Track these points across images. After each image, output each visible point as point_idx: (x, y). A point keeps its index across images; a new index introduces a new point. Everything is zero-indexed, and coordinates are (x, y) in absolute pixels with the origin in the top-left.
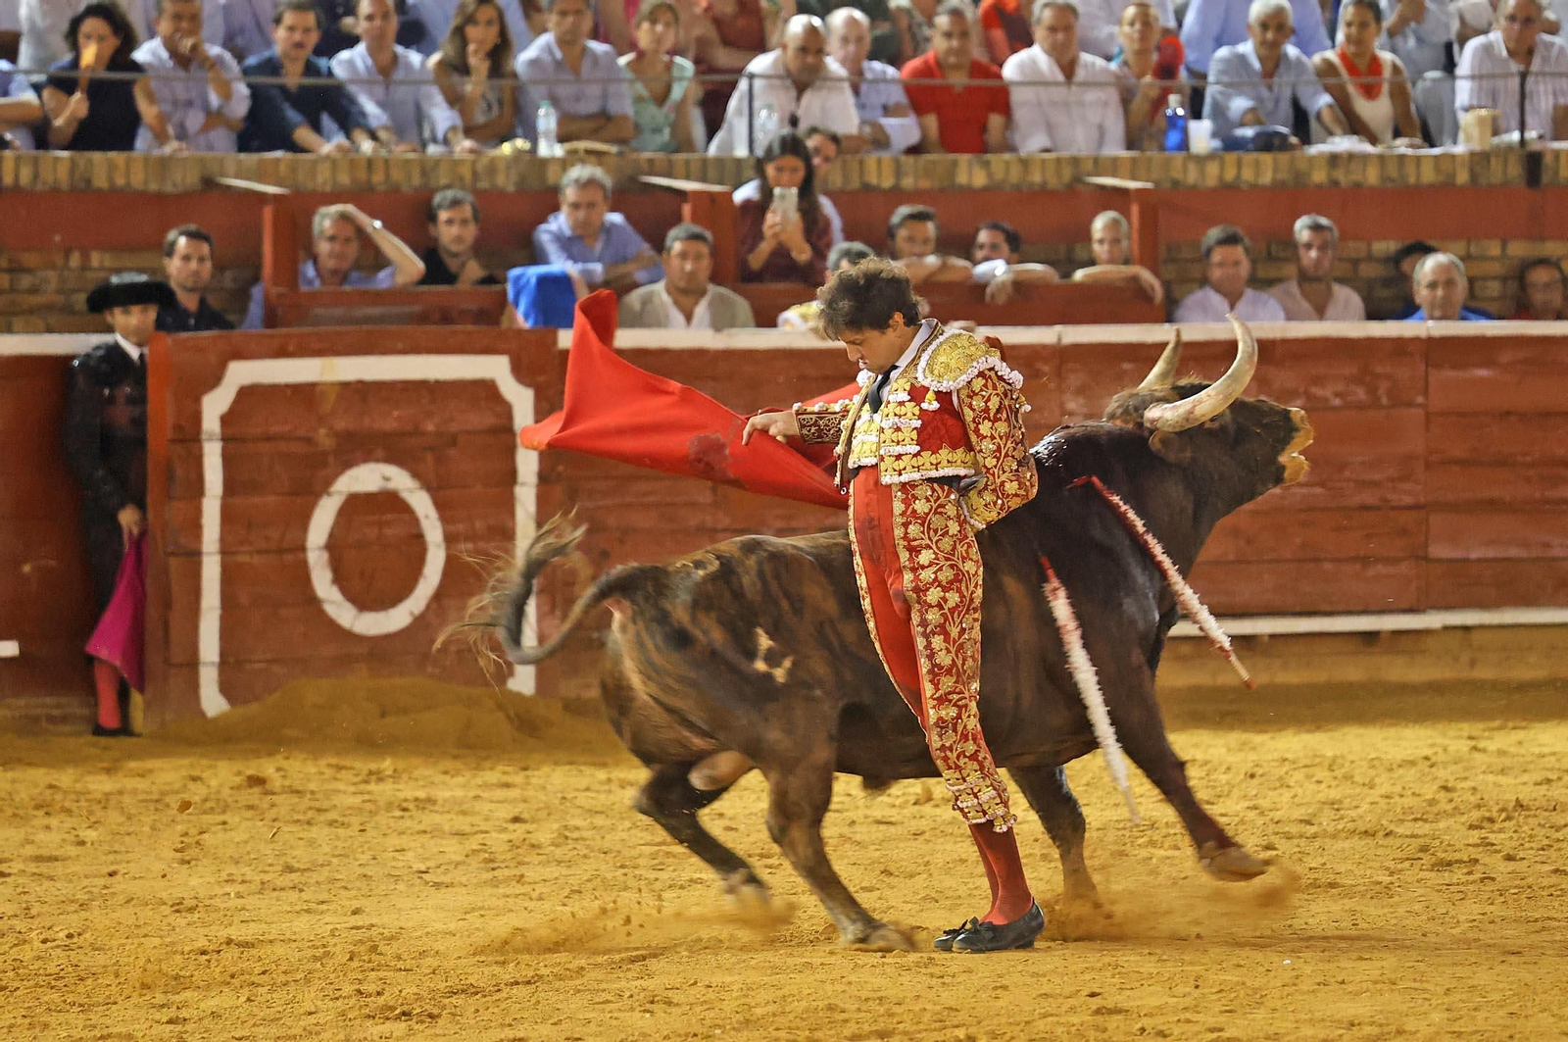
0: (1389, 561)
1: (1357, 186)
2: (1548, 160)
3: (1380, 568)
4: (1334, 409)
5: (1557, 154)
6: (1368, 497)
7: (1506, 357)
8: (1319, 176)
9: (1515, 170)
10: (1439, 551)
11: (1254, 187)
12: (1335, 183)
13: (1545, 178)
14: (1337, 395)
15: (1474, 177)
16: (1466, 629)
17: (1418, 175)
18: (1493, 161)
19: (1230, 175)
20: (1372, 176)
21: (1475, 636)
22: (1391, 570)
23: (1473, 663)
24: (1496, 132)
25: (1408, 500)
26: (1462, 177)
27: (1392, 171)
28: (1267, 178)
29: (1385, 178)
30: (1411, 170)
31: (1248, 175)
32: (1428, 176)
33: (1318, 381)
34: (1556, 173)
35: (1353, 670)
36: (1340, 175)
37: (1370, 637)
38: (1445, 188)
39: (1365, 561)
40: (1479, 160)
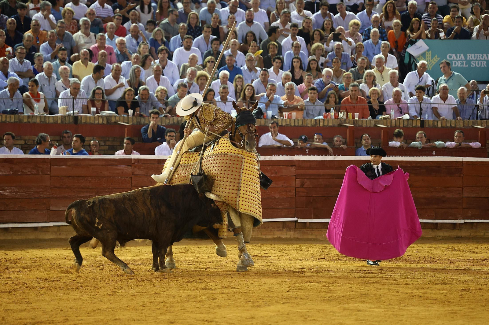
0: (41, 210)
1: (35, 123)
2: (79, 118)
3: (39, 212)
4: (28, 175)
5: (81, 117)
6: (36, 196)
7: (69, 163)
8: (25, 120)
9: (71, 120)
10: (52, 208)
11: (9, 122)
12: (29, 122)
13: (79, 122)
14: (29, 172)
15: (62, 121)
16: (59, 226)
17: (49, 121)
18: (66, 118)
19: (4, 119)
20: (38, 120)
21: (61, 228)
22: (42, 212)
23: (60, 234)
24: (67, 111)
25: (45, 196)
26: (59, 121)
27: (43, 120)
28: (13, 121)
29: (41, 121)
30: (47, 119)
31: (8, 120)
32: (51, 121)
33: (25, 168)
34: (81, 121)
35: (32, 236)
36: (30, 120)
37: (36, 228)
38: (55, 124)
39: (36, 210)
40: (63, 117)
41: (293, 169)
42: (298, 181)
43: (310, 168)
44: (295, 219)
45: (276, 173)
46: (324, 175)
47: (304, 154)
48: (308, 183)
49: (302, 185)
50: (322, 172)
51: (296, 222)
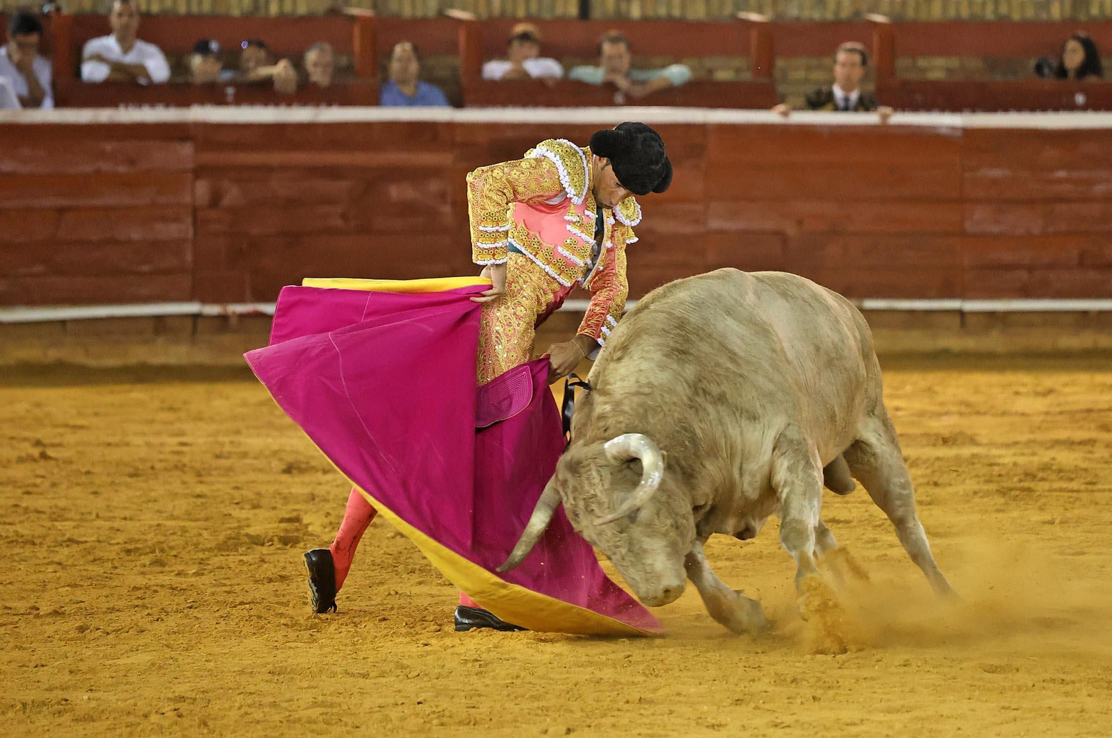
41: (187, 150)
42: (202, 189)
43: (237, 146)
44: (192, 308)
45: (132, 162)
46: (284, 168)
47: (220, 101)
48: (233, 194)
49: (215, 199)
50: (275, 158)
51: (196, 317)
